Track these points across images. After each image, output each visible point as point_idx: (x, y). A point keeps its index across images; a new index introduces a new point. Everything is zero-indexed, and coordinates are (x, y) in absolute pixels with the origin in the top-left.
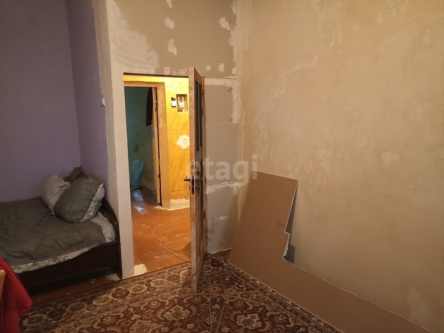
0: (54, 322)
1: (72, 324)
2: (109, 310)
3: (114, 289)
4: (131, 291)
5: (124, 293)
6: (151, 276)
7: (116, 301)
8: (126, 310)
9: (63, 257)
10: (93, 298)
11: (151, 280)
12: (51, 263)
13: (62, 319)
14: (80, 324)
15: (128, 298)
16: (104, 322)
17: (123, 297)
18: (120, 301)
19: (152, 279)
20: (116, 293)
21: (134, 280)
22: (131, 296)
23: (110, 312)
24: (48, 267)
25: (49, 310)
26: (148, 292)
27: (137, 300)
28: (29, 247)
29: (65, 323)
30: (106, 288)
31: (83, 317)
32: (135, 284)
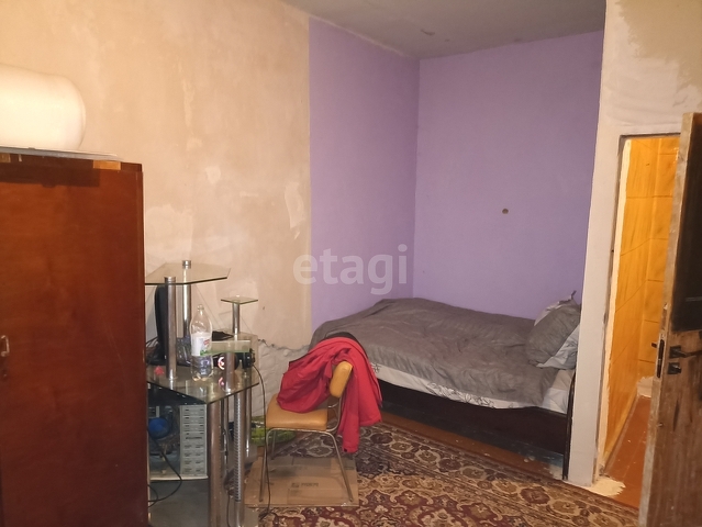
0: (438, 471)
1: (444, 485)
2: (495, 501)
3: (535, 485)
4: (551, 502)
5: (540, 498)
6: (609, 506)
7: (518, 499)
8: (512, 518)
9: (488, 399)
10: (501, 476)
11: (599, 511)
12: (472, 401)
13: (446, 474)
14: (452, 490)
15: (536, 508)
16: (472, 509)
17: (531, 501)
18: (522, 502)
19: (603, 510)
20: (532, 490)
21: (575, 493)
22: (541, 508)
23: (492, 505)
24: (467, 405)
25: (449, 456)
26: (570, 521)
27: (542, 518)
28: (454, 371)
29: (443, 479)
30: (529, 477)
31: (463, 487)
32: (569, 499)
